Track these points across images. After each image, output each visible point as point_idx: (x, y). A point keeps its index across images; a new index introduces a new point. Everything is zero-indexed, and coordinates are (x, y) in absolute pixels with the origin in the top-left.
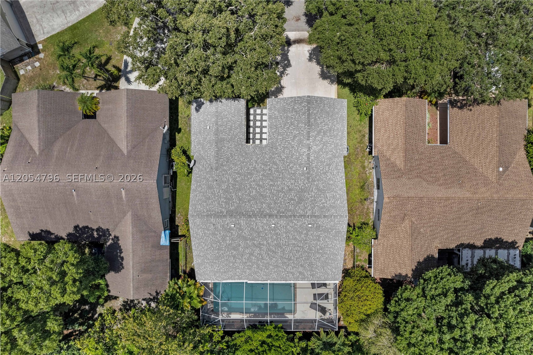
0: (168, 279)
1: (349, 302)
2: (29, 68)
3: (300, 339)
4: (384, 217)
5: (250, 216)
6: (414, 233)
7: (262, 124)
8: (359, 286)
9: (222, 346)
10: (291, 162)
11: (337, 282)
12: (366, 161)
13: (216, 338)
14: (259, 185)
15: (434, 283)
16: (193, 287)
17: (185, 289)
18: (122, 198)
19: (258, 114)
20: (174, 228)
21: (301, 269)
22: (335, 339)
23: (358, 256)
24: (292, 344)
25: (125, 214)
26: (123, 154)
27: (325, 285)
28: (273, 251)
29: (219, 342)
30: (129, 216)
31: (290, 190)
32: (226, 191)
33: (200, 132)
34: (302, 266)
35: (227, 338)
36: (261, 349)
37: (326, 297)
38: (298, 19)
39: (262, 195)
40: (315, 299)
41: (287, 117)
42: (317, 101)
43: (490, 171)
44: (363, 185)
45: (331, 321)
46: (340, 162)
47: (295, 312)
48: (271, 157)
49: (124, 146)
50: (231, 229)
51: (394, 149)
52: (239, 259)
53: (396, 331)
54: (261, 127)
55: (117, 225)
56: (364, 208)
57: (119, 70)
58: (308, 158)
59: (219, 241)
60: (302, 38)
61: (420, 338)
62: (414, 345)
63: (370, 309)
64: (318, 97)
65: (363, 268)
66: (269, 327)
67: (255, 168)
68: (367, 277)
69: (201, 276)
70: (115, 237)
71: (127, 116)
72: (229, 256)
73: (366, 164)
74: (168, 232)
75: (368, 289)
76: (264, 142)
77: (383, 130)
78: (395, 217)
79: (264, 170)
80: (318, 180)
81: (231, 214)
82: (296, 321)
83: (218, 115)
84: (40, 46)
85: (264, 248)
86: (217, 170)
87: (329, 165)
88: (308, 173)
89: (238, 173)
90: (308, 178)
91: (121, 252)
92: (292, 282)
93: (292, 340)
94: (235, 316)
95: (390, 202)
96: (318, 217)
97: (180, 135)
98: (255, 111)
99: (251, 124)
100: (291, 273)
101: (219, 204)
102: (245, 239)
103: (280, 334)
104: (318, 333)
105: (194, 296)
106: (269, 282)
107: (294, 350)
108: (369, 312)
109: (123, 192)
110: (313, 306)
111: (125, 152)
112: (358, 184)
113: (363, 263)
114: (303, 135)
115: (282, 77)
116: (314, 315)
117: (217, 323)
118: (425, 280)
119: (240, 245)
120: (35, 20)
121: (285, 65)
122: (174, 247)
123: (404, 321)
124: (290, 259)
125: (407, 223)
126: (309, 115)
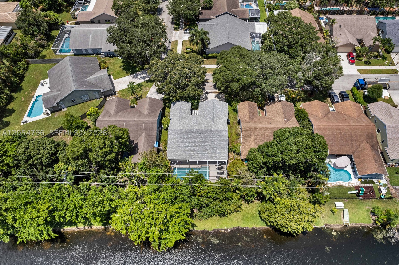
2: (111, 98)
5: (191, 130)
14: (195, 124)
18: (143, 127)
19: (195, 112)
21: (211, 154)
25: (142, 133)
28: (200, 145)
30: (144, 134)
33: (174, 111)
34: (211, 152)
38: (211, 87)
41: (206, 106)
42: (216, 101)
43: (282, 121)
46: (225, 120)
48: (200, 118)
50: (184, 135)
51: (246, 116)
52: (186, 149)
55: (138, 138)
58: (213, 116)
59: (178, 141)
60: (212, 92)
67: (194, 120)
69: (170, 157)
70: (136, 143)
71: (148, 104)
72: (182, 147)
74: (158, 142)
76: (198, 115)
77: (241, 111)
78: (247, 134)
79: (197, 120)
80: (217, 123)
81: (184, 129)
83: (181, 105)
84: (117, 92)
85: (196, 143)
88: (213, 120)
89: (187, 121)
90: (213, 122)
91: (138, 147)
92: (207, 160)
95: (244, 128)
96: (217, 130)
100: (207, 156)
101: (180, 127)
102: (189, 139)
106: (198, 160)
109: (144, 124)
111: (146, 114)
112: (235, 134)
119: (187, 142)
120: (117, 86)
124: (206, 149)
125: (252, 137)
126: (213, 104)
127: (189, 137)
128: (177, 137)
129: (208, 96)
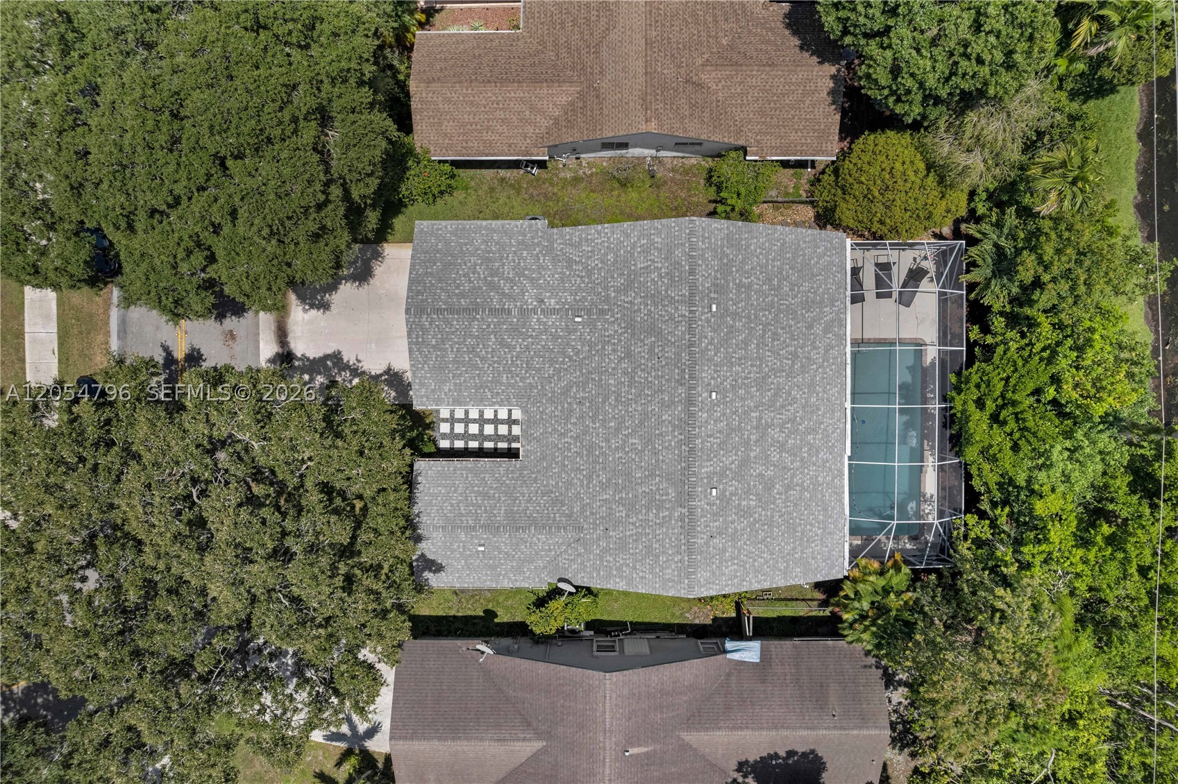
0: (842, 643)
1: (897, 212)
3: (986, 330)
4: (694, 130)
5: (691, 451)
6: (732, 59)
7: (474, 421)
8: (858, 190)
9: (1004, 519)
10: (564, 354)
11: (849, 242)
12: (562, 175)
13: (982, 530)
14: (618, 430)
15: (854, 10)
16: (860, 587)
17: (866, 605)
18: (647, 755)
19: (452, 429)
20: (719, 627)
21: (818, 329)
22: (987, 246)
23: (787, 194)
24: (1000, 350)
25: (685, 747)
26: (544, 751)
27: (855, 271)
28: (776, 395)
29: (993, 525)
30: (691, 737)
31: (629, 354)
32: (631, 507)
33: (493, 568)
34: (810, 327)
35: (985, 506)
36: (1012, 425)
37: (885, 267)
38: (231, 335)
39: (641, 423)
40: (889, 295)
41: (455, 361)
42: (419, 293)
44: (619, 181)
45: (942, 257)
46: (562, 236)
47: (920, 343)
48: (551, 400)
49: (524, 748)
50: (721, 497)
51: (532, 109)
52: (793, 476)
53: (968, 100)
54: (482, 421)
55: (713, 766)
56: (673, 180)
57: (347, 754)
58: (553, 312)
59: (751, 525)
60: (273, 327)
61: (992, 39)
62: (1009, 53)
63: (912, 162)
64: (410, 289)
65: (816, 181)
66: (958, 405)
67: (576, 438)
68: (836, 172)
69: (832, 567)
70: (738, 770)
71: (453, 739)
72: (787, 500)
73: (569, 175)
74: (729, 645)
75: (866, 167)
76: (517, 414)
77: (487, 136)
78: (693, 106)
79: (582, 417)
80: (606, 288)
81: (684, 498)
82: (943, 340)
83: (451, 526)
85: (768, 416)
86: (581, 529)
87: (570, 262)
88: (589, 312)
89: (590, 479)
90: (602, 312)
91: (776, 756)
92: (848, 349)
93: (989, 350)
94: (930, 484)
95: (658, 118)
96: (693, 288)
97: (500, 612)
98: (444, 436)
99: (474, 445)
100: (827, 351)
101: (661, 525)
102: (745, 462)
103: (975, 378)
104: (971, 287)
105: (881, 582)
106: (848, 405)
107: (1013, 346)
108: (922, 166)
109: (634, 751)
110: (905, 300)
111: (539, 745)
112: (615, 193)
113: (803, 181)
114: (499, 323)
115: (363, 373)
116: (928, 297)
117: (948, 528)
118: (845, 32)
119: (760, 475)
121: (335, 365)
122: (767, 629)
123: (947, 80)
124: (795, 356)
125: (707, 77)
126: (451, 311)
127: (731, 460)
128: (734, 537)
129: (313, 353)
